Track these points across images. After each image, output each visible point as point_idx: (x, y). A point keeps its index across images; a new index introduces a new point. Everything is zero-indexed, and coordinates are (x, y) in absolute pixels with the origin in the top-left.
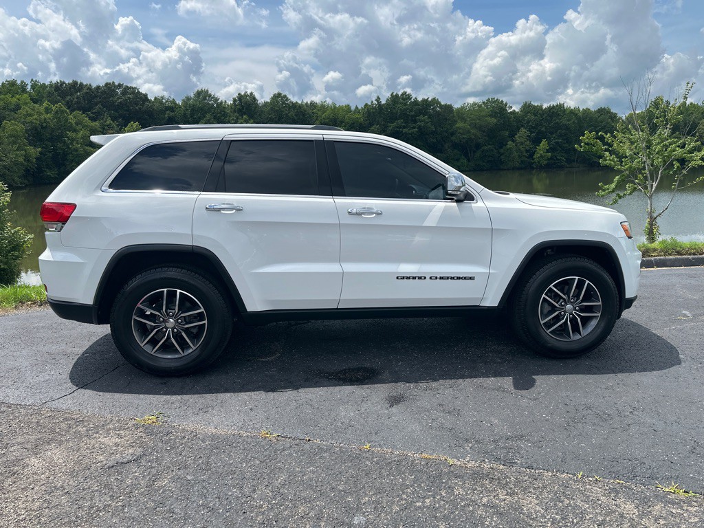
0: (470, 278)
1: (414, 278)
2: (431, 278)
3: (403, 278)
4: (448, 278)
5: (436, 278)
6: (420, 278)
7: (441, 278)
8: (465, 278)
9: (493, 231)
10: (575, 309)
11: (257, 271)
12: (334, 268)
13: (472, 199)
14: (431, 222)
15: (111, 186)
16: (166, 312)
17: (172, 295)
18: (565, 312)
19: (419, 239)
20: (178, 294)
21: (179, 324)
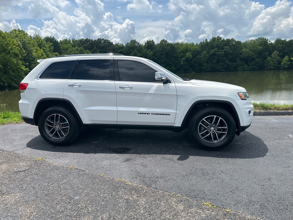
0: (168, 115)
1: (145, 114)
2: (152, 114)
3: (141, 113)
4: (159, 114)
5: (154, 114)
6: (147, 114)
7: (156, 114)
8: (166, 114)
9: (178, 95)
10: (215, 129)
11: (86, 109)
12: (114, 108)
13: (170, 82)
14: (152, 91)
15: (40, 77)
16: (56, 123)
17: (57, 116)
18: (210, 131)
19: (147, 98)
20: (59, 116)
21: (60, 127)
